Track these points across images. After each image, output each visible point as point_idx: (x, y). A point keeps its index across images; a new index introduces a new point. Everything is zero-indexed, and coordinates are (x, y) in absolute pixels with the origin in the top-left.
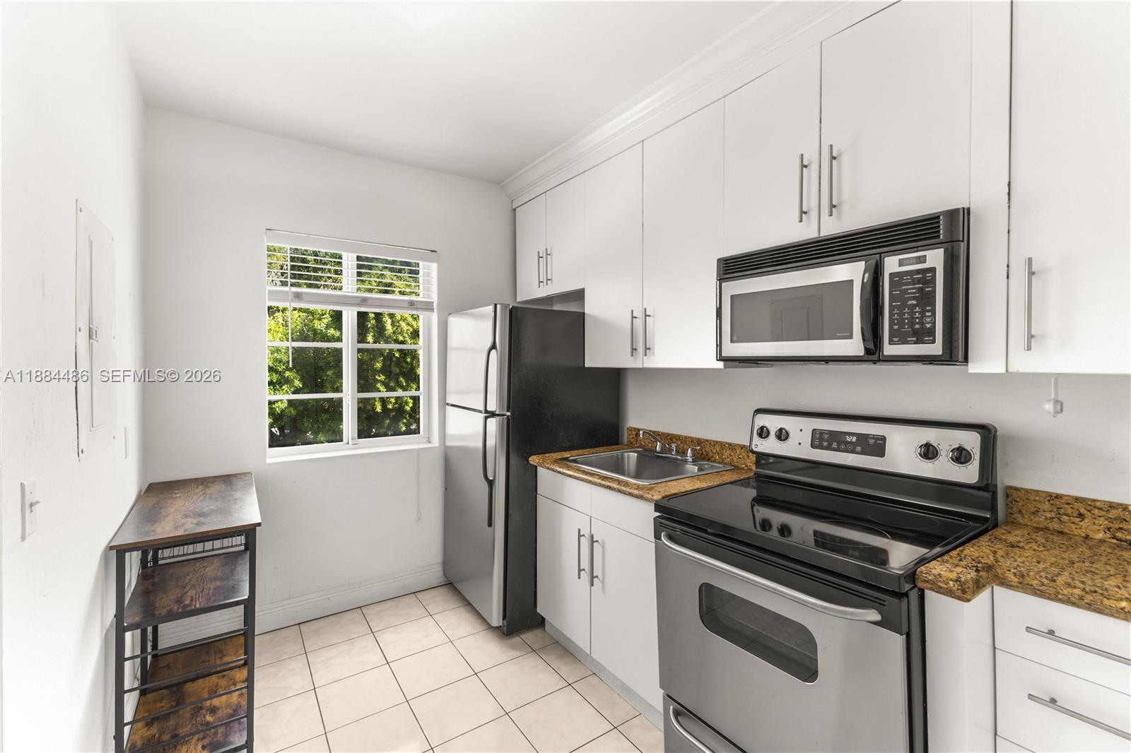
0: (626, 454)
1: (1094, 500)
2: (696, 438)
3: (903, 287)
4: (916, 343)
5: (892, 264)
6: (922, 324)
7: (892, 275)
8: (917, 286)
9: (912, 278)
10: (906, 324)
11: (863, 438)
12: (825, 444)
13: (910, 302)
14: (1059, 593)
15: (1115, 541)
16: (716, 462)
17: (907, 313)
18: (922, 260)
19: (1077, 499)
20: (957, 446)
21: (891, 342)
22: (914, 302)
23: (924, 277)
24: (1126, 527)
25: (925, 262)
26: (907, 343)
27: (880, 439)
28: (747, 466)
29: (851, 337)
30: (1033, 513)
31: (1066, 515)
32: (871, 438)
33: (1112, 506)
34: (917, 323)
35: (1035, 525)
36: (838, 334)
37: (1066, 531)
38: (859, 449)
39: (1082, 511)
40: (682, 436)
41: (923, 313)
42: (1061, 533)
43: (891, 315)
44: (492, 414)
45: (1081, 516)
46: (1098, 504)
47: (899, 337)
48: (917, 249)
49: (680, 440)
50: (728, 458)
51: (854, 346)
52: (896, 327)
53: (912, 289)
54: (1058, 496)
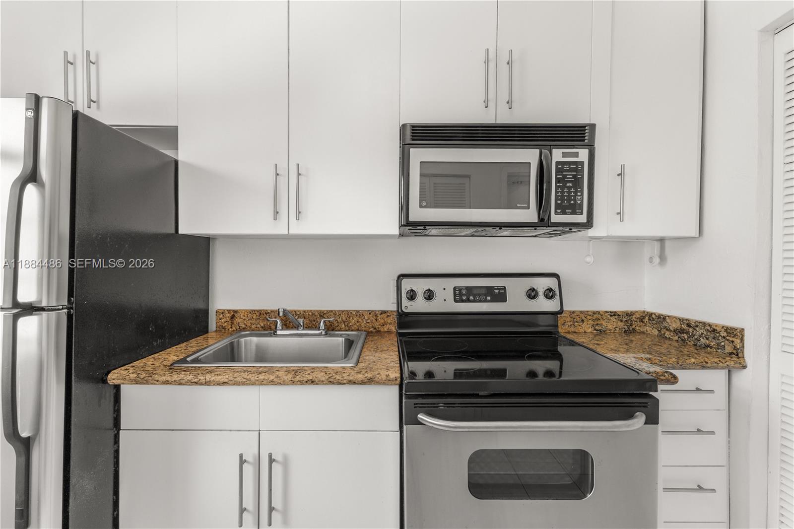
0: (243, 340)
1: (588, 311)
2: (317, 311)
3: (564, 173)
4: (571, 214)
5: (558, 155)
6: (575, 200)
7: (558, 163)
8: (572, 173)
9: (569, 167)
10: (565, 200)
11: (490, 290)
12: (464, 298)
13: (568, 185)
14: (668, 364)
15: (595, 331)
16: (342, 331)
17: (566, 192)
18: (576, 154)
19: (581, 312)
20: (547, 288)
21: (556, 213)
22: (571, 185)
23: (577, 167)
24: (599, 323)
25: (577, 157)
26: (566, 213)
27: (502, 289)
28: (375, 328)
29: (528, 208)
30: (563, 324)
31: (577, 322)
32: (496, 289)
33: (594, 313)
34: (572, 200)
35: (564, 331)
36: (518, 205)
37: (577, 331)
38: (489, 298)
39: (583, 318)
40: (299, 311)
41: (576, 193)
42: (575, 332)
43: (556, 192)
44: (30, 309)
45: (583, 321)
46: (590, 313)
47: (562, 209)
48: (573, 147)
49: (296, 314)
50: (355, 324)
51: (530, 215)
52: (559, 202)
53: (569, 175)
54: (574, 312)
